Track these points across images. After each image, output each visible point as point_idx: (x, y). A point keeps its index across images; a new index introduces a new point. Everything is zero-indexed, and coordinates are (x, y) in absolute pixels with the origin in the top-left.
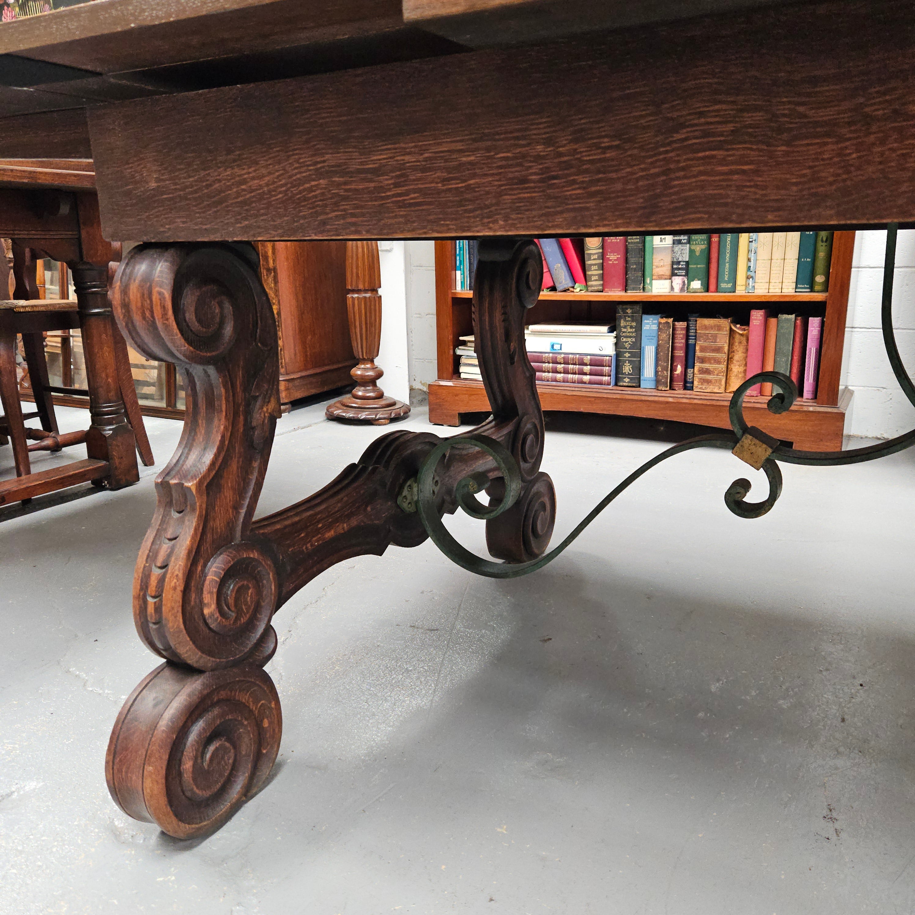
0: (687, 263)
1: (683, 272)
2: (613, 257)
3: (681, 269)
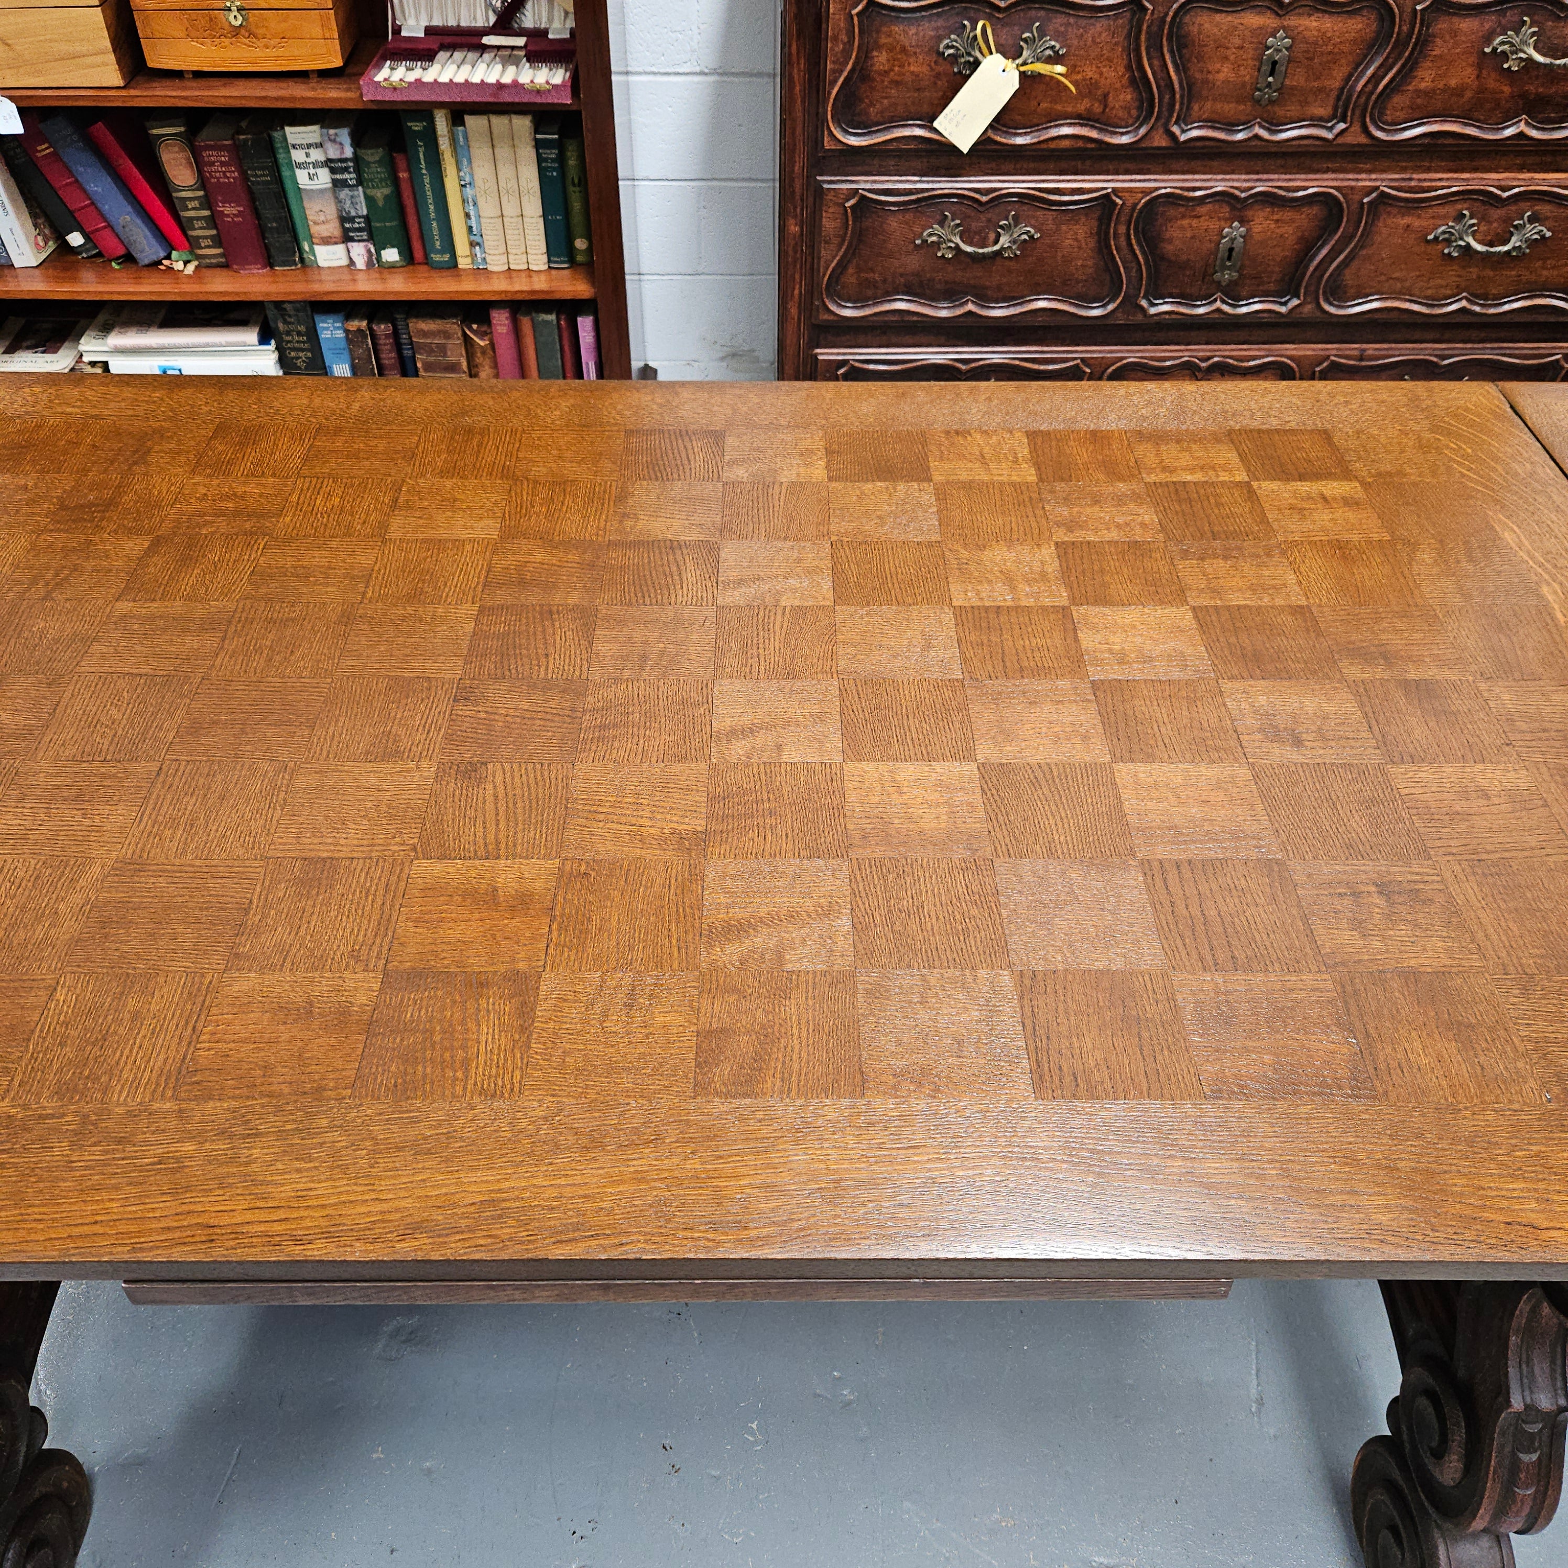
0: (367, 219)
1: (364, 235)
2: (229, 210)
3: (360, 230)
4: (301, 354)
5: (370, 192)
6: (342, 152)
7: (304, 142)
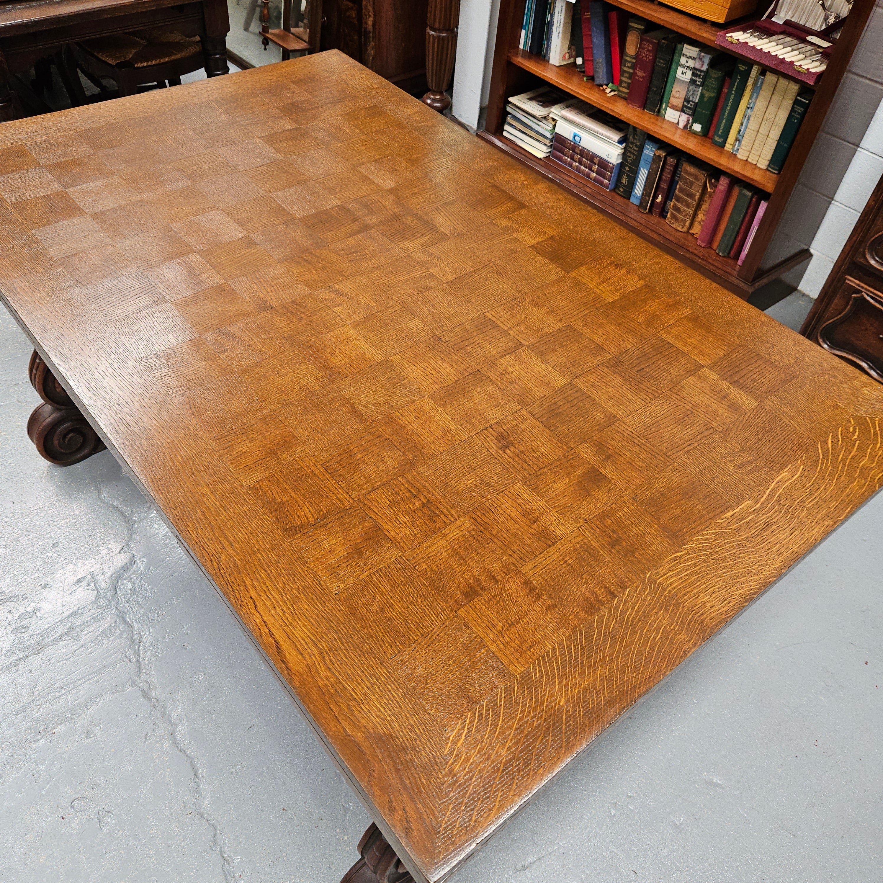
0: (696, 104)
1: (690, 112)
2: (640, 73)
3: (690, 108)
4: (632, 156)
5: (705, 92)
6: (701, 67)
7: (689, 55)
